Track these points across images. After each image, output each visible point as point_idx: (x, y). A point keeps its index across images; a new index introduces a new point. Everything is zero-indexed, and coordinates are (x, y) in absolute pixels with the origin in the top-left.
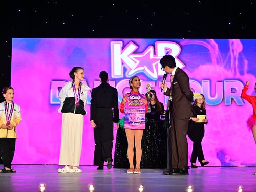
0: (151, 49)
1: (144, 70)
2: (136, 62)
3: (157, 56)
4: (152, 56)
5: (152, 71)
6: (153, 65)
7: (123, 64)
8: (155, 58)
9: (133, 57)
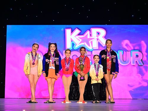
0: (88, 32)
1: (84, 45)
2: (79, 40)
3: (92, 36)
4: (89, 37)
5: (89, 46)
6: (90, 42)
7: (72, 41)
8: (91, 37)
9: (78, 37)
